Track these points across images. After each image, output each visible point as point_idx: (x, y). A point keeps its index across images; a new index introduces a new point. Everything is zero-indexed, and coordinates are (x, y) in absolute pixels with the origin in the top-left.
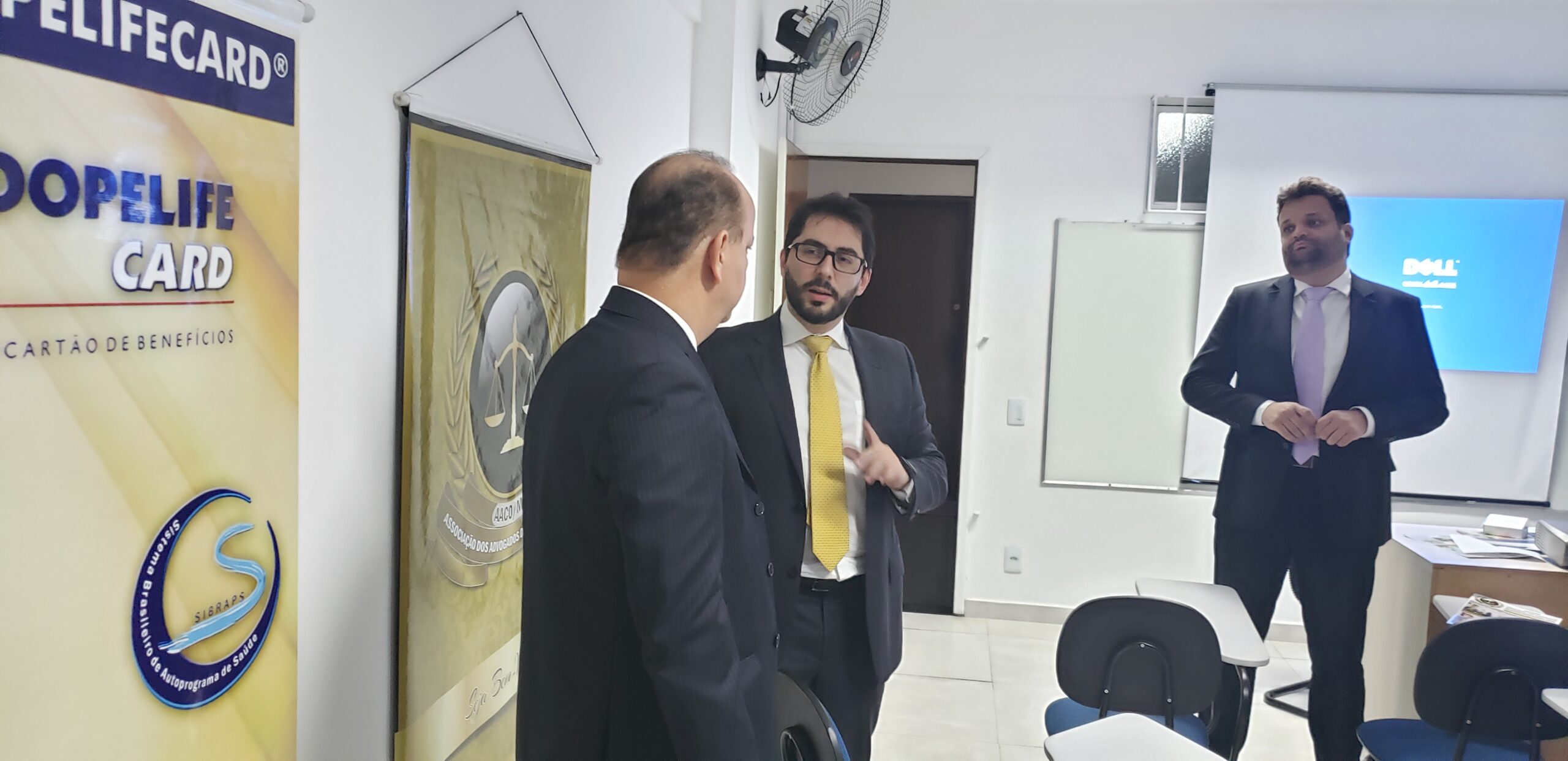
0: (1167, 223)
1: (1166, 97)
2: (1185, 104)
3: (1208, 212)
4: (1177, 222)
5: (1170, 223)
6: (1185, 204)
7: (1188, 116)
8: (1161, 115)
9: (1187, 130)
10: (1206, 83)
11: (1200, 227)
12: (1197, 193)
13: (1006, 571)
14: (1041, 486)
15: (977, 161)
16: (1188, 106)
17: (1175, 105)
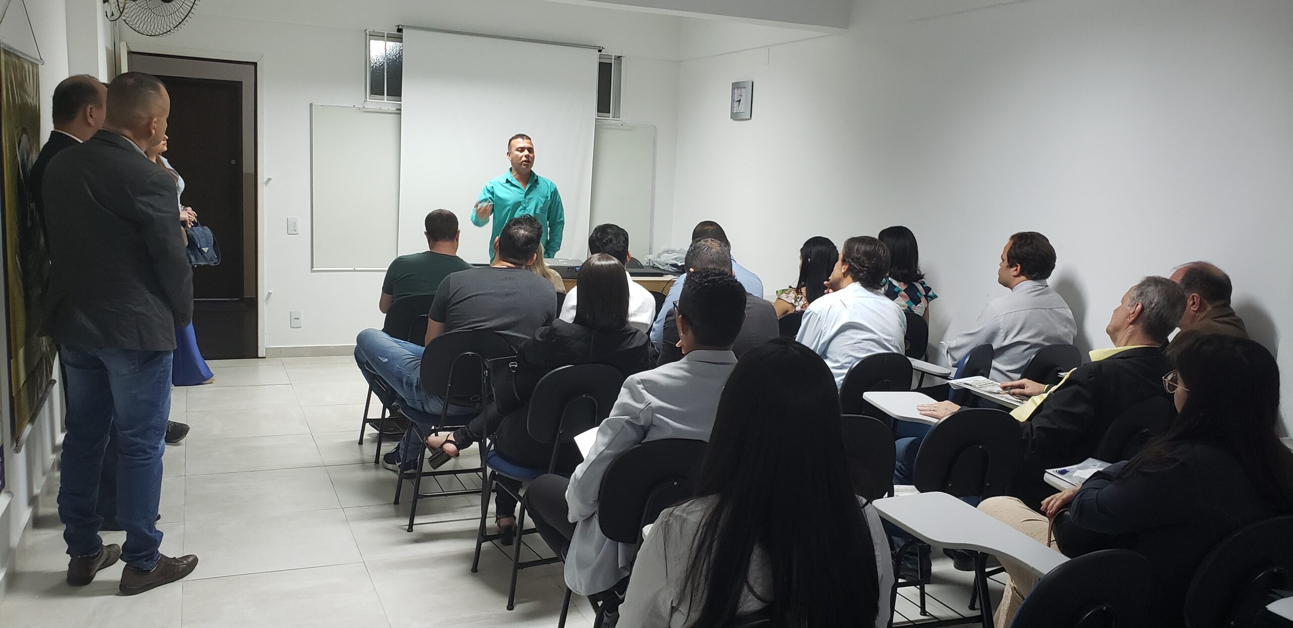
0: (378, 108)
1: (374, 31)
2: (386, 36)
3: (403, 102)
4: (385, 108)
5: (380, 109)
6: (389, 97)
7: (388, 43)
8: (372, 42)
9: (387, 51)
10: (397, 25)
11: (398, 111)
12: (396, 91)
13: (291, 327)
14: (312, 272)
15: (256, 63)
16: (387, 37)
17: (379, 36)
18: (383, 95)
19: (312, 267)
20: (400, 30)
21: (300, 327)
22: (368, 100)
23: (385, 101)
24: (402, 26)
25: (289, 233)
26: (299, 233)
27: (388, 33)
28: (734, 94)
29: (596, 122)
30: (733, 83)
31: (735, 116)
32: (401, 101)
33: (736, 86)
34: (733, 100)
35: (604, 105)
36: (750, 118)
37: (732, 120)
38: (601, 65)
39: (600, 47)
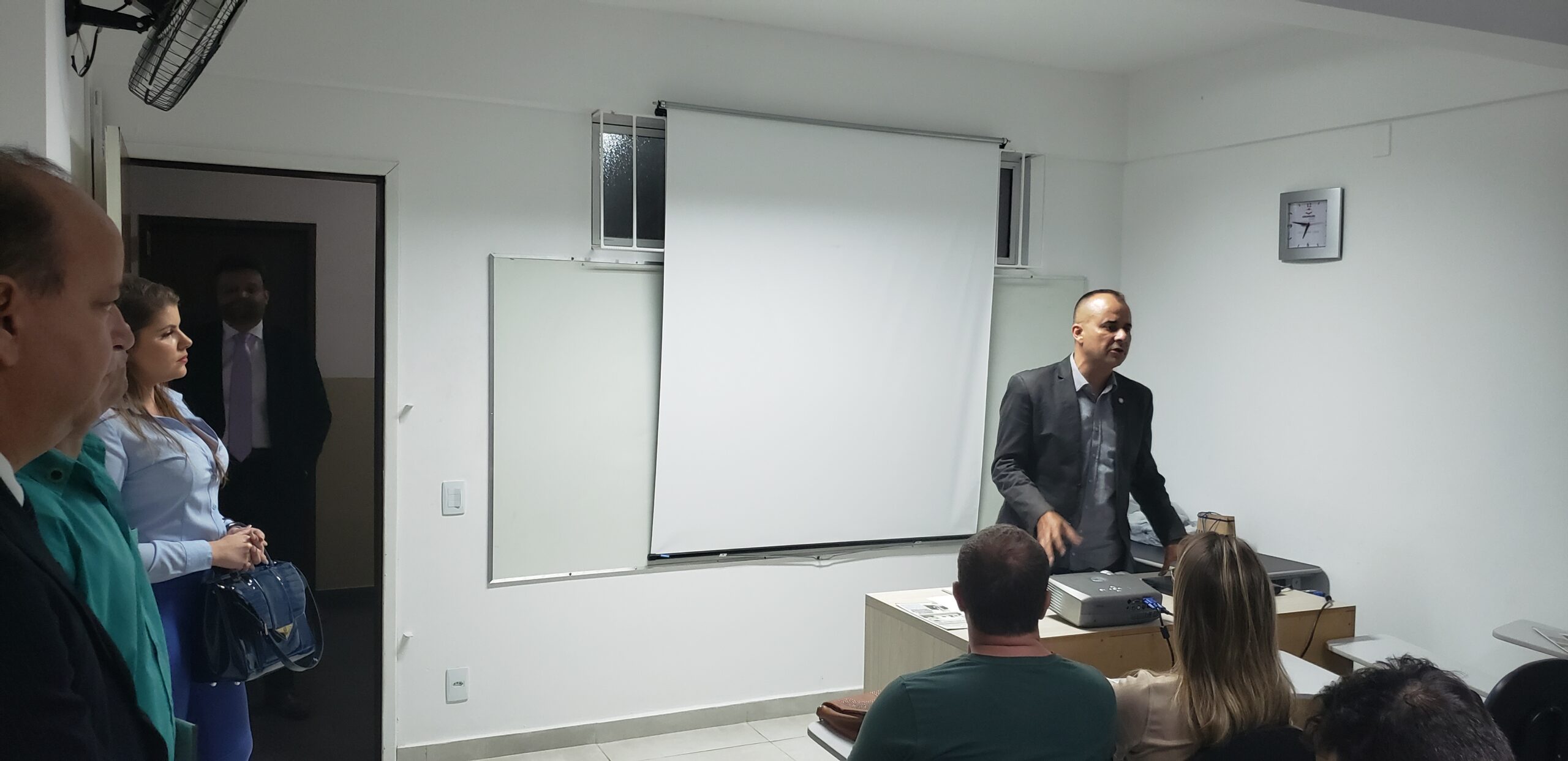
2: (634, 125)
3: (668, 249)
4: (625, 262)
5: (621, 262)
6: (640, 240)
10: (657, 101)
11: (657, 267)
12: (654, 229)
13: (448, 702)
14: (488, 588)
15: (383, 177)
18: (631, 236)
19: (490, 577)
20: (661, 112)
21: (466, 700)
22: (603, 246)
23: (635, 247)
24: (666, 102)
25: (444, 513)
26: (465, 512)
27: (637, 117)
28: (1290, 213)
29: (995, 273)
30: (1281, 194)
31: (1288, 254)
32: (663, 247)
34: (1286, 226)
35: (1006, 243)
36: (1337, 255)
37: (1281, 261)
38: (1003, 171)
39: (1003, 139)
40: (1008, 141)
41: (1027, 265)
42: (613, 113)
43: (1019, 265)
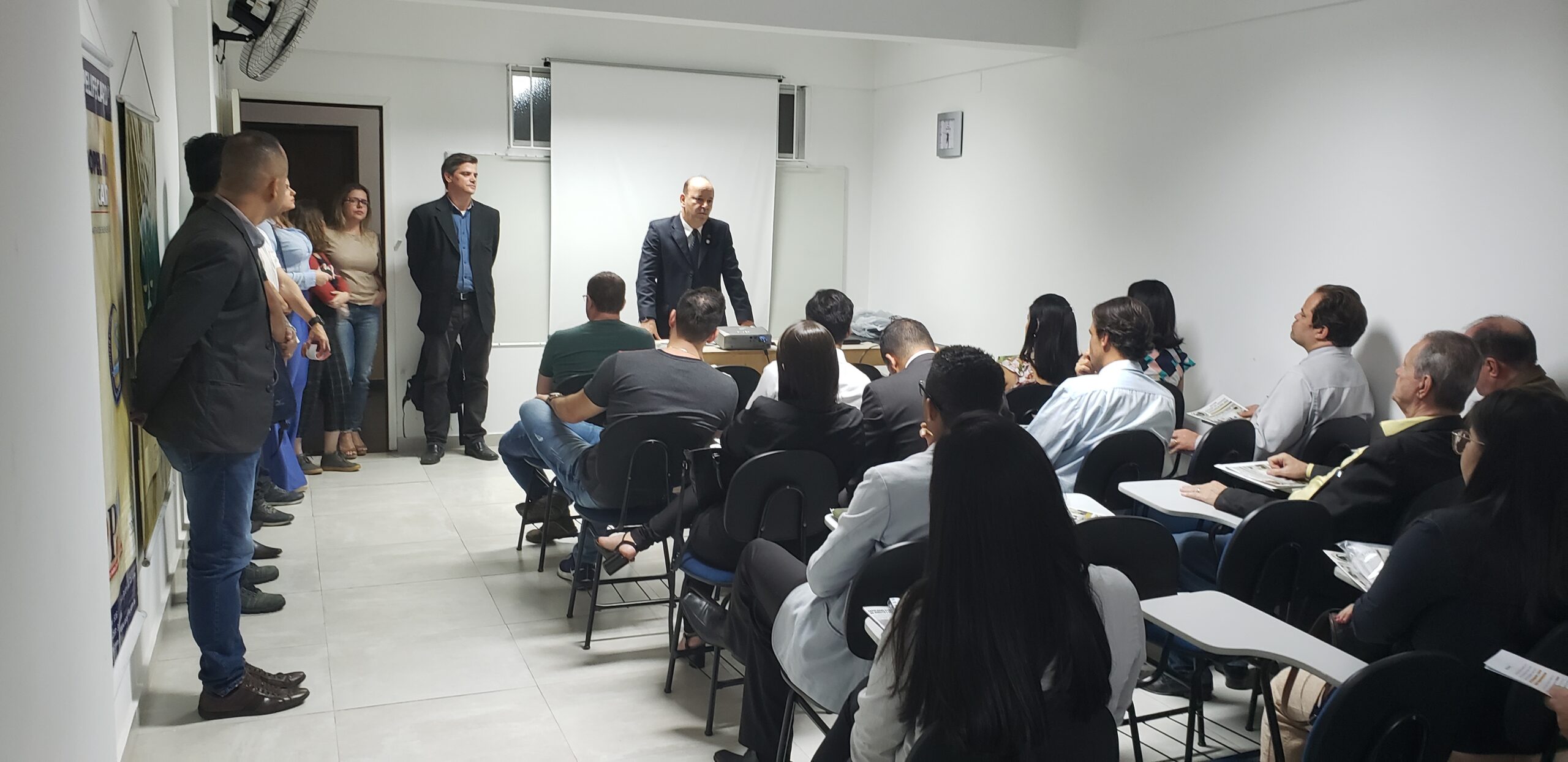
0: (524, 155)
2: (531, 71)
3: (552, 148)
4: (530, 156)
5: (526, 156)
6: (535, 142)
7: (533, 78)
8: (513, 76)
9: (533, 88)
10: (544, 58)
11: (548, 159)
12: (544, 135)
15: (381, 107)
16: (533, 72)
17: (524, 71)
18: (529, 139)
20: (547, 64)
22: (512, 146)
23: (532, 147)
24: (549, 59)
27: (533, 68)
28: (941, 127)
29: (777, 164)
30: (939, 115)
31: (942, 153)
32: (550, 147)
33: (943, 118)
34: (939, 135)
35: (786, 143)
36: (959, 154)
37: (938, 157)
38: (782, 97)
39: (780, 76)
40: (783, 77)
41: (804, 158)
42: (517, 66)
43: (794, 159)
